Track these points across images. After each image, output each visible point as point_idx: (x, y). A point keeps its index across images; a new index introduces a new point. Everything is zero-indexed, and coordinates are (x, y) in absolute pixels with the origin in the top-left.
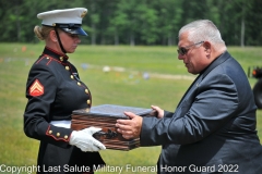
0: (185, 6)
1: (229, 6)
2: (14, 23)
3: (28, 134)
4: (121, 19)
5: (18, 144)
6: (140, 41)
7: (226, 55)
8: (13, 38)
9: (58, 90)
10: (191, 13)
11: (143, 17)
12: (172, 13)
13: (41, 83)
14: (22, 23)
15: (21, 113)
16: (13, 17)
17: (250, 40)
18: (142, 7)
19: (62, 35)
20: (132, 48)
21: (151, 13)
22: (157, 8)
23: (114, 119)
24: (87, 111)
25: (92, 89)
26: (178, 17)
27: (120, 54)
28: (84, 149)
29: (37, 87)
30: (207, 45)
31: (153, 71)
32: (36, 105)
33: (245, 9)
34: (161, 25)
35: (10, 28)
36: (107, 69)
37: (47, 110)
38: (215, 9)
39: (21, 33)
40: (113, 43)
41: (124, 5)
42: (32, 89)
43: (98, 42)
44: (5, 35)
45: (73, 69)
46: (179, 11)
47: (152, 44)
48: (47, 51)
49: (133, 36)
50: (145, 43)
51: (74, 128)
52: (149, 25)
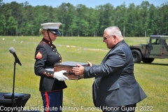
0: (101, 20)
1: (118, 20)
2: (30, 28)
3: (36, 74)
4: (74, 26)
5: (32, 78)
6: (82, 35)
7: (123, 42)
8: (29, 34)
9: (48, 56)
10: (103, 23)
11: (83, 25)
12: (95, 23)
13: (41, 53)
14: (33, 28)
15: (33, 65)
16: (29, 25)
17: (127, 34)
18: (83, 21)
19: (50, 33)
20: (79, 38)
21: (87, 23)
22: (89, 21)
23: (71, 67)
24: (60, 64)
25: (62, 55)
26: (98, 24)
27: (74, 40)
28: (59, 79)
29: (39, 55)
30: (115, 37)
31: (88, 47)
32: (39, 62)
33: (125, 22)
34: (91, 28)
35: (28, 30)
36: (68, 46)
37: (44, 64)
38: (113, 21)
39: (33, 32)
40: (71, 36)
41: (75, 20)
42: (37, 55)
43: (65, 35)
44: (26, 33)
45: (54, 47)
46: (98, 22)
47: (87, 36)
48: (44, 40)
49: (79, 33)
50: (84, 36)
51: (55, 71)
52: (86, 28)
